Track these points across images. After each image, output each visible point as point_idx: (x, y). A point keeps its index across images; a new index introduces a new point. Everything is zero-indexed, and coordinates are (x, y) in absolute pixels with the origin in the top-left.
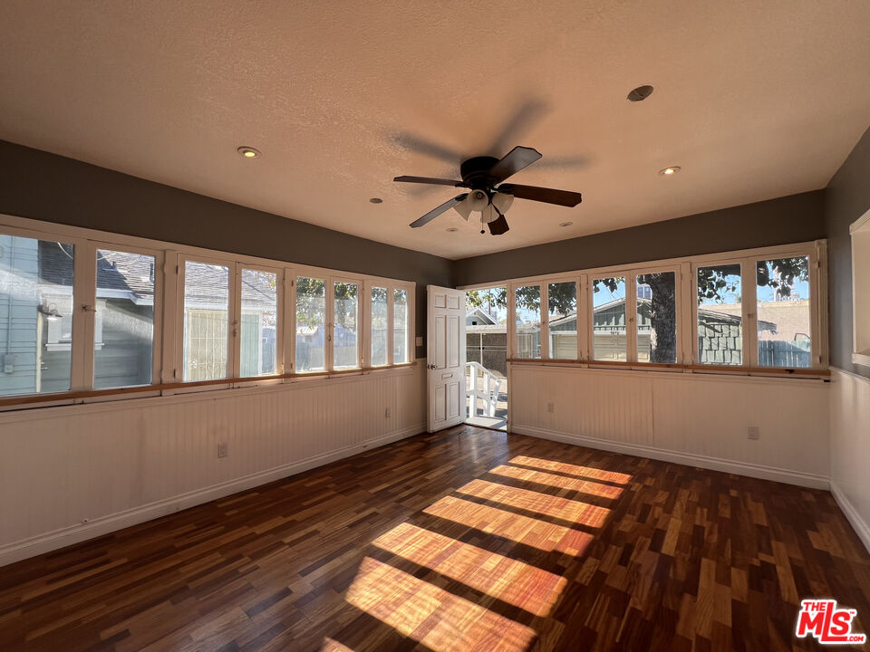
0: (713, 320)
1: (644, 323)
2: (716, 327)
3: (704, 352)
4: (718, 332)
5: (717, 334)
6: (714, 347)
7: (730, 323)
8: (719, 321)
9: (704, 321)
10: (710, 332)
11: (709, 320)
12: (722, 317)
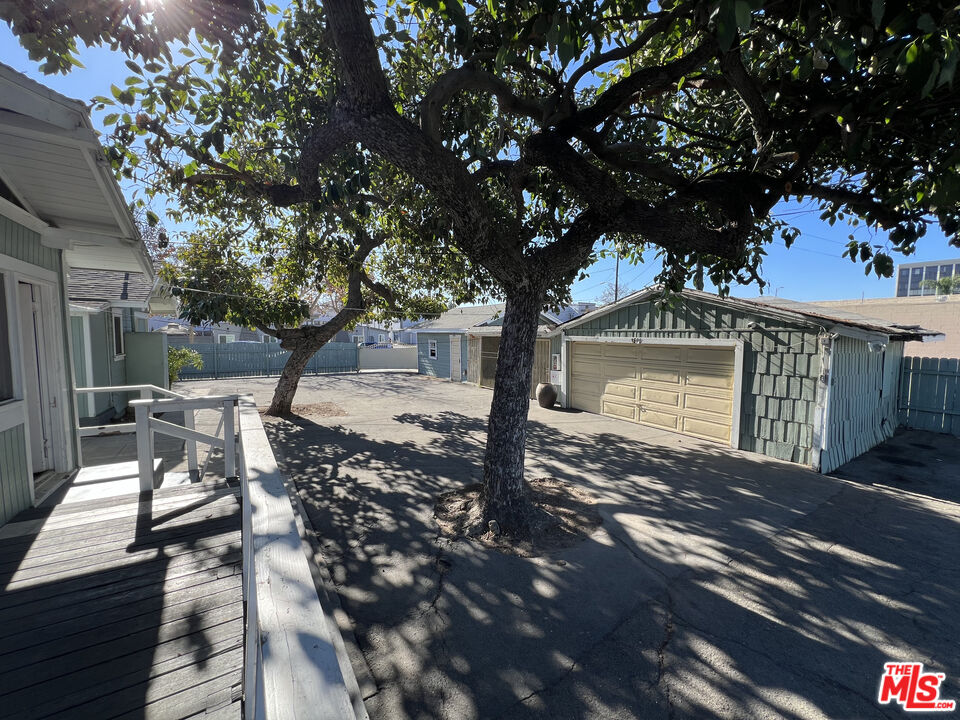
0: (777, 323)
1: (675, 325)
2: (781, 336)
3: (757, 377)
4: (783, 343)
5: (781, 348)
6: (774, 370)
7: (804, 329)
8: (785, 325)
9: (762, 325)
10: (769, 344)
11: (769, 322)
12: (790, 317)
